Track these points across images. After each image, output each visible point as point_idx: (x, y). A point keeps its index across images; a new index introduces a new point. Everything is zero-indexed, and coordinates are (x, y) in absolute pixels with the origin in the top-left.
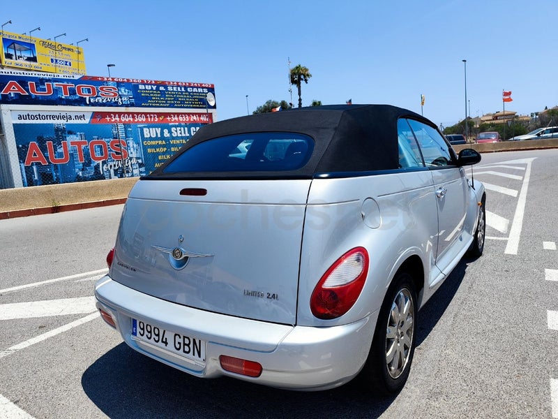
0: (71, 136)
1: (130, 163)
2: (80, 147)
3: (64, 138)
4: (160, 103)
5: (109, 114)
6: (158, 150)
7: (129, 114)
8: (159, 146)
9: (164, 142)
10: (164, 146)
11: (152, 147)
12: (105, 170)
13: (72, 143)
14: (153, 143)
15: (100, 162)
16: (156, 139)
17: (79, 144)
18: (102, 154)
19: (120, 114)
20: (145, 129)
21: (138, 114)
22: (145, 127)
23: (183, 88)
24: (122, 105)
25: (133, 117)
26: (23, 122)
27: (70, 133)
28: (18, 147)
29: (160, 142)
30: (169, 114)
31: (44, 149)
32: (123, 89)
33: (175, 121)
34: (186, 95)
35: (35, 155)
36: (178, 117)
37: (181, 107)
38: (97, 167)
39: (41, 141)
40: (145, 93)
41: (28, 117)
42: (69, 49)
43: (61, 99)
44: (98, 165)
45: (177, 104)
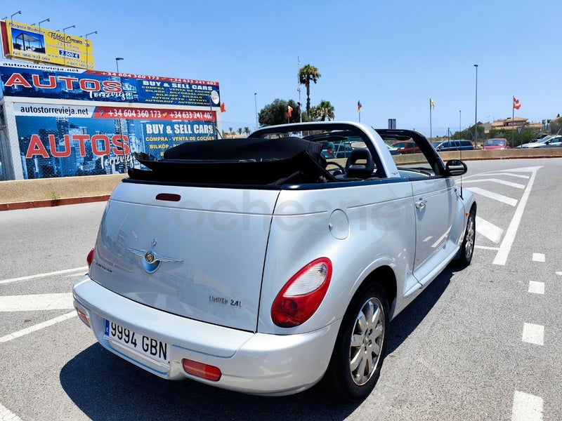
0: (74, 130)
1: (131, 158)
2: (82, 141)
3: (66, 132)
4: (164, 100)
5: (112, 109)
6: (160, 146)
7: (132, 109)
8: (161, 143)
9: (166, 139)
10: (166, 143)
11: (154, 143)
12: (106, 165)
13: (74, 137)
14: (155, 139)
15: (102, 157)
16: (159, 135)
17: (81, 138)
18: (104, 149)
19: (123, 109)
20: (147, 125)
21: (141, 109)
22: (147, 123)
23: (187, 86)
24: (126, 101)
25: (136, 112)
26: (25, 114)
27: (72, 127)
28: (20, 139)
29: (162, 139)
30: (172, 111)
31: (45, 142)
32: (127, 85)
33: (178, 118)
34: (190, 92)
35: (36, 147)
36: (181, 114)
37: (185, 104)
38: (98, 162)
39: (43, 134)
40: (149, 89)
41: (31, 109)
42: (78, 42)
43: (64, 93)
44: (100, 159)
45: (181, 101)
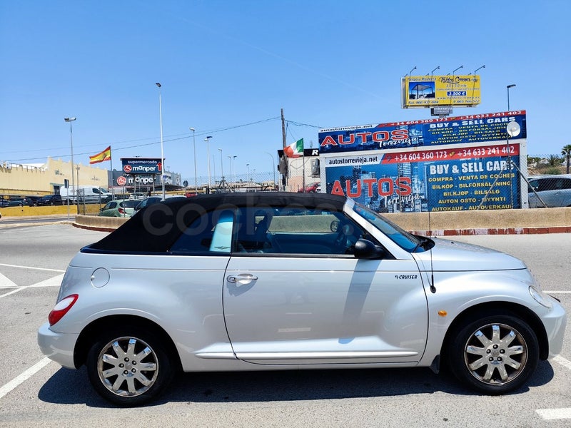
0: (365, 175)
1: (412, 199)
2: (370, 185)
3: (359, 177)
4: (451, 140)
5: (398, 154)
6: (443, 186)
7: (417, 153)
8: (445, 182)
9: (451, 179)
10: (450, 183)
11: (437, 183)
12: (389, 204)
13: (365, 181)
14: (439, 179)
15: (386, 197)
16: (444, 175)
17: (370, 181)
18: (388, 191)
19: (408, 154)
20: (431, 167)
21: (426, 152)
22: (431, 164)
23: (481, 122)
24: (412, 146)
25: (421, 156)
26: (332, 165)
27: (364, 173)
28: (327, 185)
29: (447, 179)
30: (461, 150)
31: (343, 186)
32: (413, 131)
33: (468, 156)
34: (485, 127)
35: (337, 190)
36: (472, 152)
37: (477, 141)
38: (382, 202)
39: (343, 180)
40: (435, 132)
41: (337, 162)
42: (466, 80)
43: (360, 146)
44: (384, 199)
45: (472, 138)
